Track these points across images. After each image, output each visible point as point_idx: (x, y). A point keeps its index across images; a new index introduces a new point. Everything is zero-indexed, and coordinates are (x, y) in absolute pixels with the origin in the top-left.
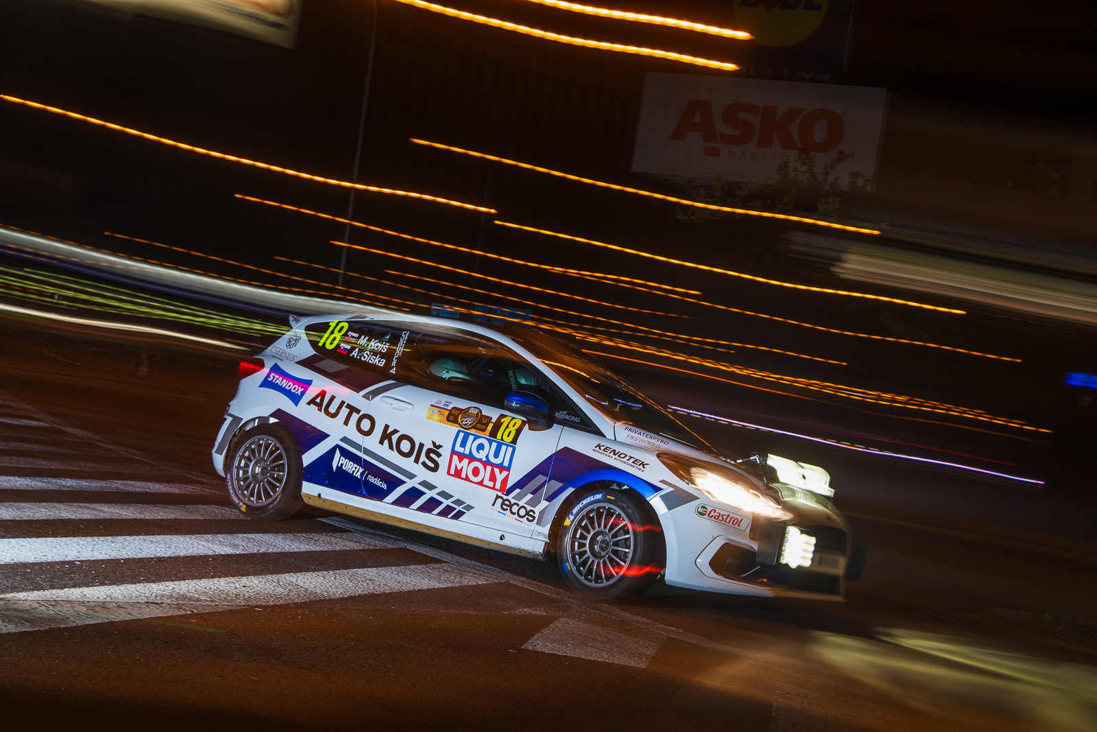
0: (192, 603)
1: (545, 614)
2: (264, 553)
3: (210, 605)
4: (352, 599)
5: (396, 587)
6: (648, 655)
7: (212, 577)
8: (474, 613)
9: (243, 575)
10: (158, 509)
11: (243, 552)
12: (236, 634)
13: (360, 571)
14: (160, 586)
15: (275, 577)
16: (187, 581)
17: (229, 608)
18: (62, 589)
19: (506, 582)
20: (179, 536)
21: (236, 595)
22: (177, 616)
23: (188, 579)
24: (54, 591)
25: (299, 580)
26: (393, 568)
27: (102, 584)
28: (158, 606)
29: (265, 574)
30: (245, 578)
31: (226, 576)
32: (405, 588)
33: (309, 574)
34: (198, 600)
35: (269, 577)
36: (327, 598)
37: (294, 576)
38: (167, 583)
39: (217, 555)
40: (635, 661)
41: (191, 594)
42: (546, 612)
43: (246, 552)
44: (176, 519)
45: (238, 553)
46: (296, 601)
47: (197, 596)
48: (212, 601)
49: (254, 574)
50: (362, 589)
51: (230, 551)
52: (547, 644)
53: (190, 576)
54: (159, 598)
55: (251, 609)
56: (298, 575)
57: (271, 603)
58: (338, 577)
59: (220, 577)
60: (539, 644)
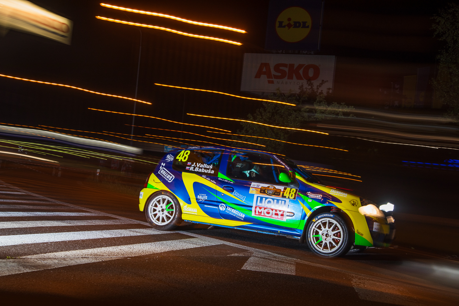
0: (101, 257)
5: (181, 248)
7: (106, 247)
14: (86, 250)
15: (131, 246)
17: (117, 258)
18: (45, 253)
21: (118, 253)
22: (96, 262)
23: (96, 248)
24: (43, 254)
27: (62, 251)
28: (87, 259)
29: (127, 245)
30: (119, 246)
31: (111, 246)
32: (185, 248)
33: (144, 244)
34: (103, 256)
35: (129, 246)
36: (155, 253)
38: (88, 250)
39: (105, 238)
41: (99, 253)
45: (113, 237)
46: (143, 254)
47: (102, 254)
49: (123, 245)
51: (110, 236)
53: (97, 246)
54: (86, 256)
55: (126, 258)
56: (140, 244)
57: (134, 256)
58: (156, 245)
59: (109, 246)
60: (248, 267)
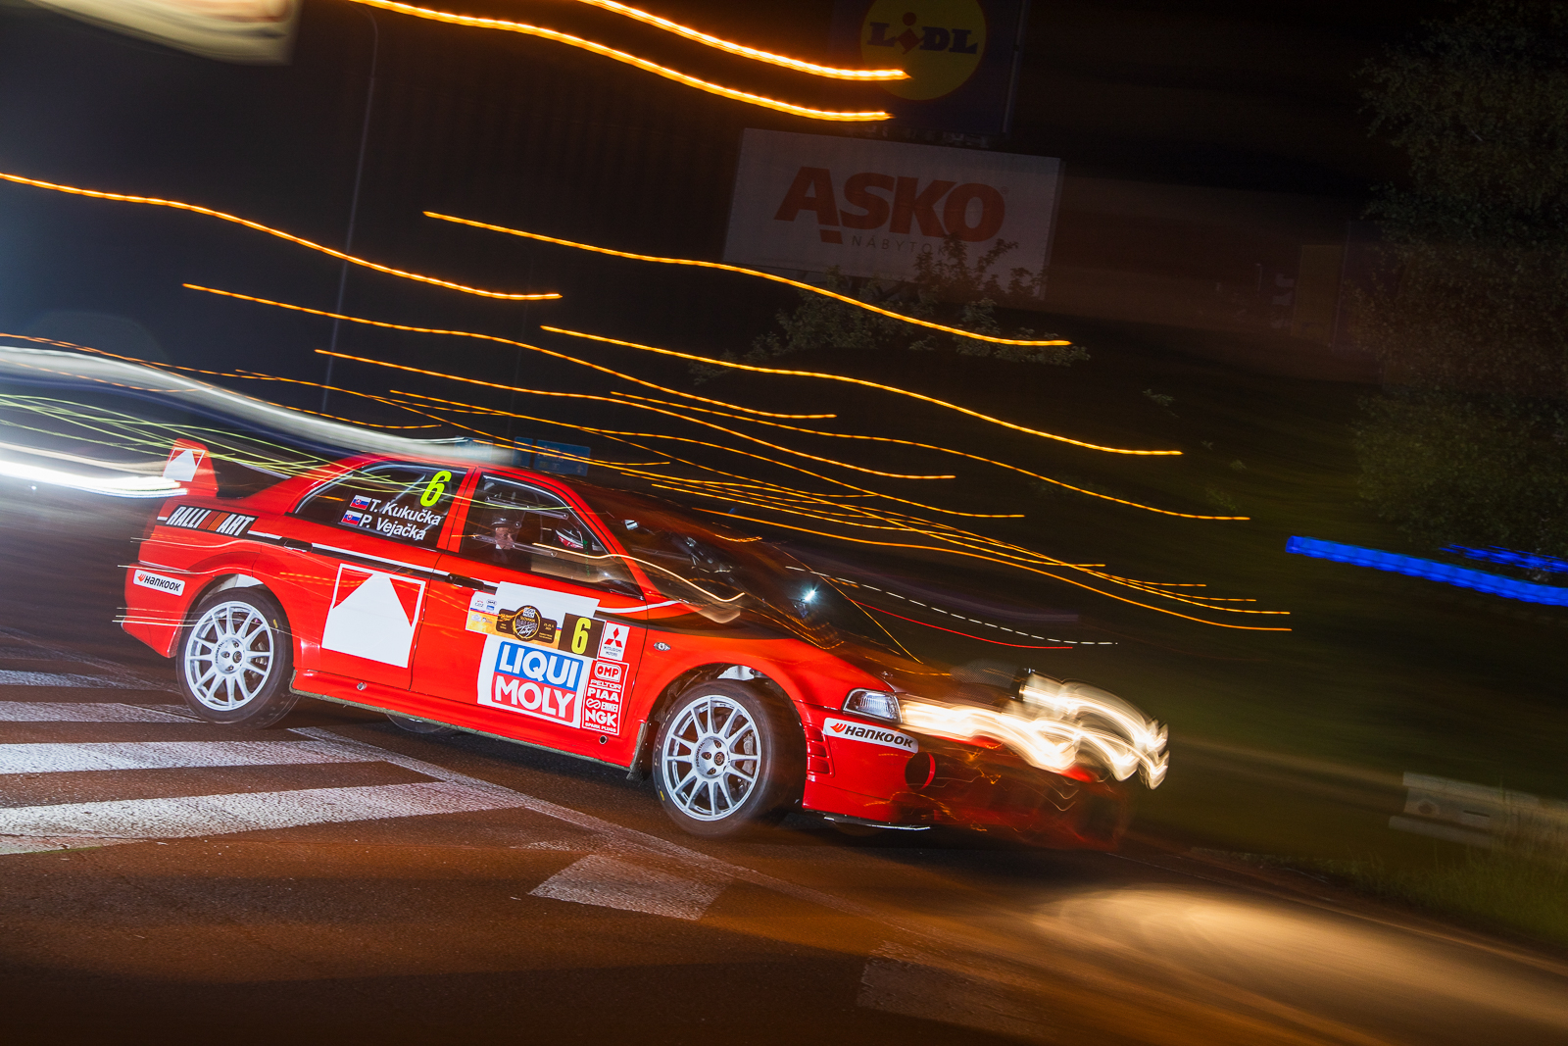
0: (66, 834)
1: (568, 849)
2: (182, 768)
3: (92, 838)
4: (300, 829)
5: (364, 814)
6: (703, 903)
7: (101, 801)
8: (468, 848)
9: (146, 797)
10: (37, 708)
11: (151, 767)
12: (123, 877)
13: (317, 792)
14: (23, 811)
15: (193, 800)
16: (63, 806)
17: (120, 842)
19: (520, 808)
20: (62, 745)
21: (133, 824)
22: (41, 853)
23: (66, 803)
25: (228, 802)
26: (364, 788)
28: (15, 840)
29: (180, 796)
30: (150, 800)
31: (122, 798)
32: (377, 815)
33: (242, 795)
34: (76, 831)
35: (185, 800)
36: (264, 828)
37: (221, 798)
38: (34, 808)
39: (114, 771)
40: (683, 911)
41: (67, 824)
42: (571, 846)
43: (156, 767)
44: (62, 722)
45: (144, 767)
46: (218, 831)
47: (75, 826)
48: (96, 832)
49: (163, 796)
50: (316, 817)
51: (132, 765)
52: (565, 889)
53: (69, 798)
54: (18, 829)
55: (152, 842)
56: (226, 796)
57: (182, 835)
58: (283, 800)
59: (113, 799)
60: (554, 889)
